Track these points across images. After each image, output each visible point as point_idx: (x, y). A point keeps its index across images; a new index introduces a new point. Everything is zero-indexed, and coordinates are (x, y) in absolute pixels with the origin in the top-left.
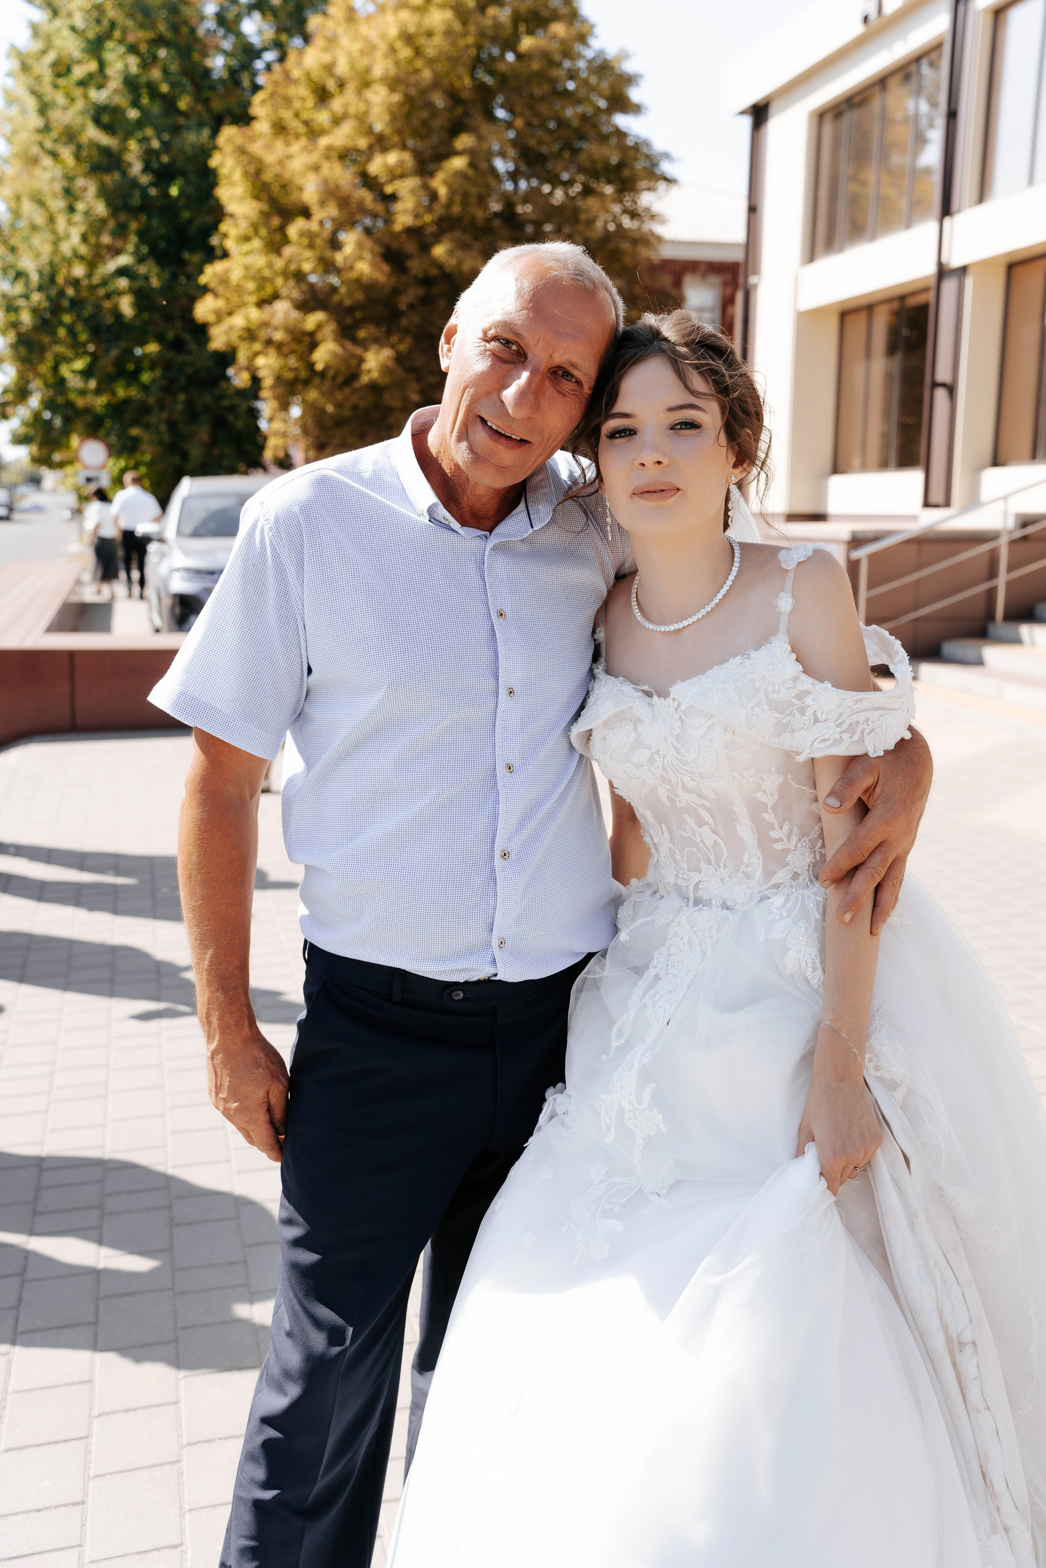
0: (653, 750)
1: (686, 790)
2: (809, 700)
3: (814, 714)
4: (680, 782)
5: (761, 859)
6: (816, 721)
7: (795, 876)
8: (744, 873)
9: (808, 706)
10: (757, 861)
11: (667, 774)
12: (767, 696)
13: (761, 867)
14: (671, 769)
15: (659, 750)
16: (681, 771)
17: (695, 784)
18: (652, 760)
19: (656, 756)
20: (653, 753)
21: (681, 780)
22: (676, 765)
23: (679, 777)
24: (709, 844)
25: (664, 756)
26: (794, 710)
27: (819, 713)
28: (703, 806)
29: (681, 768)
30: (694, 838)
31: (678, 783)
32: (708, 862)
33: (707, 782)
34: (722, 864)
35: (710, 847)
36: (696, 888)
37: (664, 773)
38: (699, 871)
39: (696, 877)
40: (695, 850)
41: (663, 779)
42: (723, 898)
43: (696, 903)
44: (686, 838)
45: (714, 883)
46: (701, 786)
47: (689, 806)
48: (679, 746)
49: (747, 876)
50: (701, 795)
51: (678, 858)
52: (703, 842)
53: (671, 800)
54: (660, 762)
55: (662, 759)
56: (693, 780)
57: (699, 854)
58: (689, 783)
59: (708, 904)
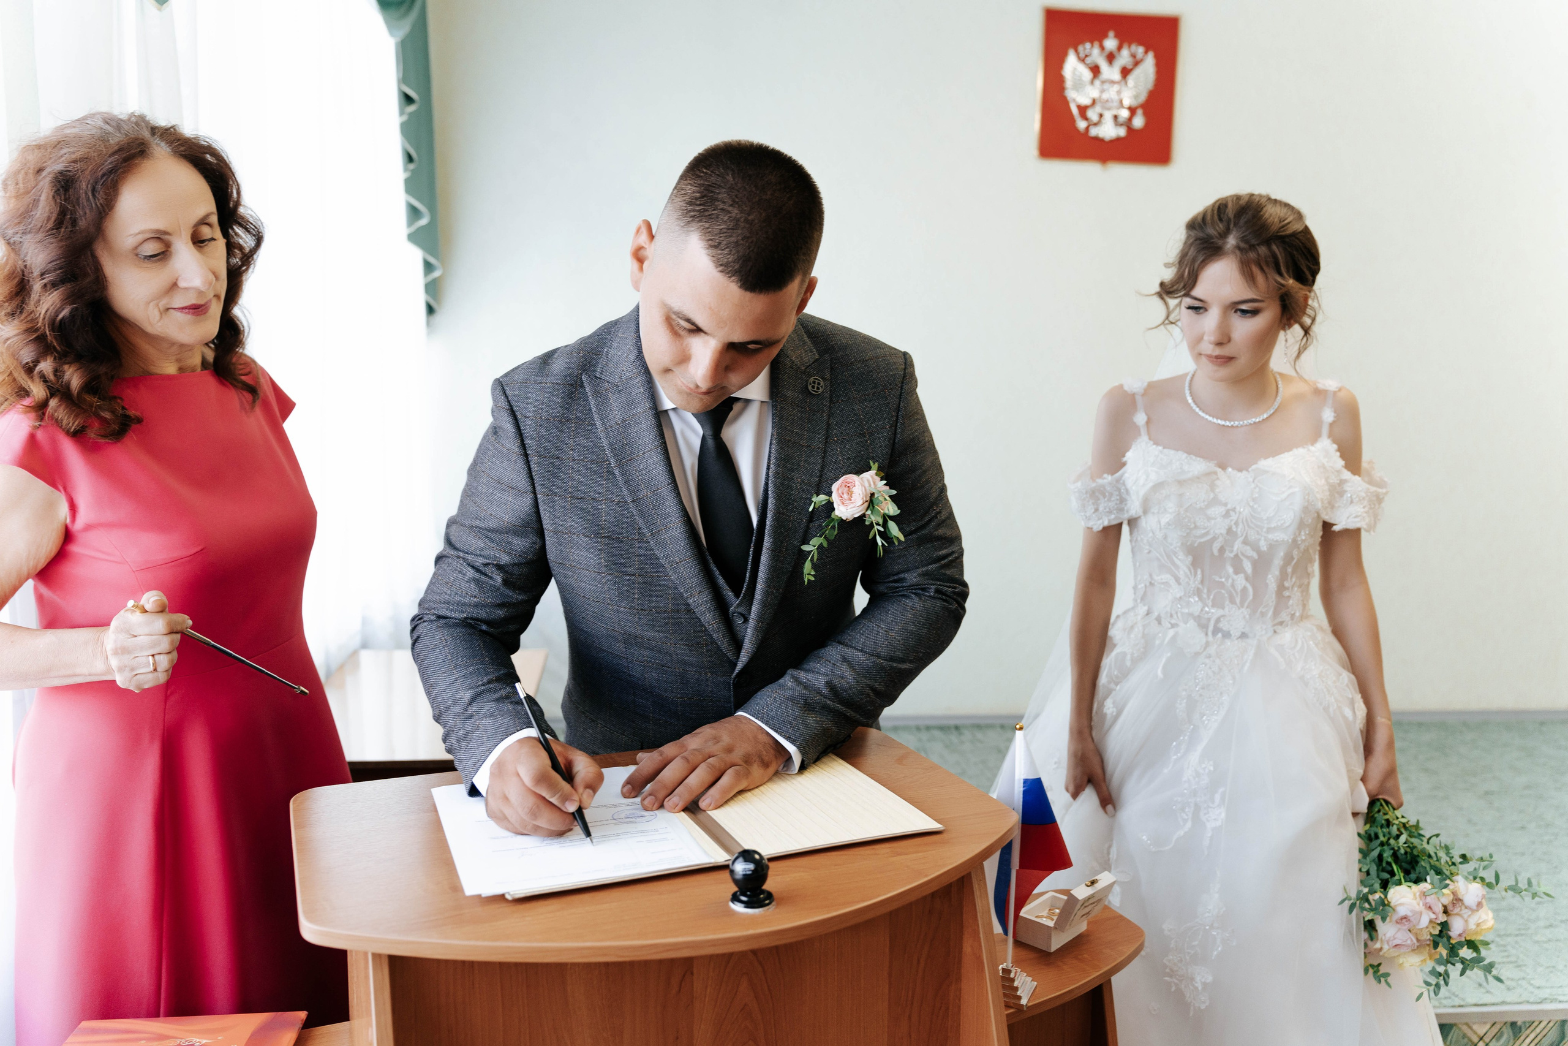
0: (1229, 507)
2: (1346, 486)
4: (1244, 535)
5: (1274, 602)
7: (1293, 616)
8: (1261, 612)
10: (1271, 604)
11: (1237, 527)
13: (1273, 608)
14: (1243, 523)
15: (1235, 508)
16: (1253, 525)
17: (1258, 537)
18: (1227, 515)
19: (1232, 513)
20: (1228, 512)
21: (1247, 533)
22: (1249, 520)
24: (1239, 588)
25: (1240, 513)
26: (1335, 493)
28: (1247, 557)
29: (1252, 522)
30: (1226, 582)
31: (1240, 535)
32: (1232, 602)
33: (1270, 536)
34: (1246, 604)
35: (1239, 591)
36: (1218, 620)
37: (1234, 527)
38: (1223, 608)
39: (1220, 612)
40: (1223, 591)
41: (1229, 531)
42: (1243, 630)
43: (1215, 633)
44: (1218, 581)
45: (1236, 618)
46: (1260, 539)
47: (1236, 556)
48: (1256, 506)
49: (1263, 614)
50: (1255, 548)
51: (1205, 596)
52: (1233, 586)
53: (1222, 550)
54: (1234, 517)
55: (1237, 515)
56: (1258, 533)
57: (1226, 595)
58: (1253, 536)
59: (1227, 635)
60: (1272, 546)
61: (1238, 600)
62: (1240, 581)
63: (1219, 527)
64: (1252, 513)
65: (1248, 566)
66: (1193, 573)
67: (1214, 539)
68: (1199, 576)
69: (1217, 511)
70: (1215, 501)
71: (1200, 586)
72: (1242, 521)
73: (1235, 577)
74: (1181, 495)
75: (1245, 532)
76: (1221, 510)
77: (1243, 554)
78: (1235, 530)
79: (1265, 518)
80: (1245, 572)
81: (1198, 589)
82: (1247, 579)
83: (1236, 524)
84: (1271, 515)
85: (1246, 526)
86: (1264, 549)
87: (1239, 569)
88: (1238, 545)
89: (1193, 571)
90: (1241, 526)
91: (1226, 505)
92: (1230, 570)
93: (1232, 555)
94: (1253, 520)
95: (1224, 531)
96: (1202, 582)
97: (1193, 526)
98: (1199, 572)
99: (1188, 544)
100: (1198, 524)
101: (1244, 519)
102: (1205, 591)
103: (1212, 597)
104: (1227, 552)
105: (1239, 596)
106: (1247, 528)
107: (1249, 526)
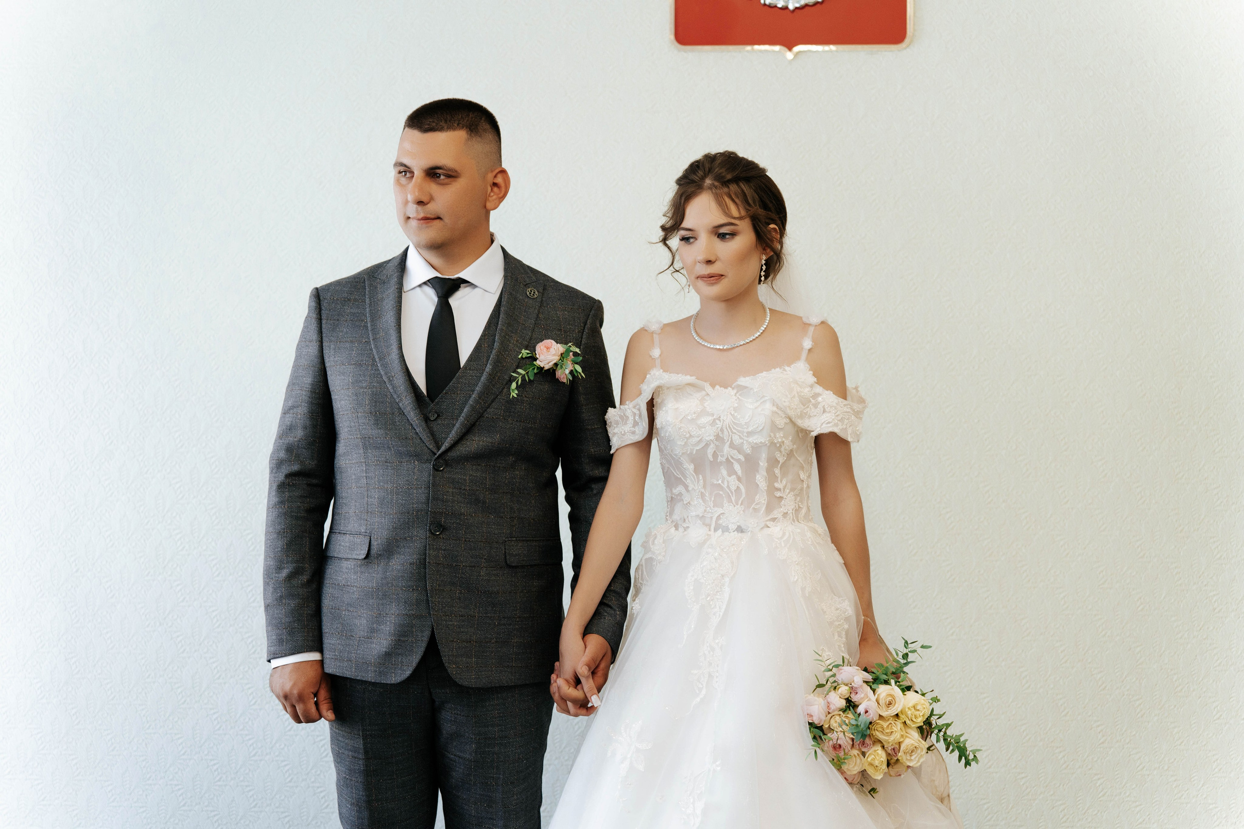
0: (715, 416)
1: (732, 446)
2: (820, 399)
3: (824, 407)
4: (730, 440)
5: (766, 501)
6: (824, 411)
7: (785, 514)
8: (754, 509)
9: (819, 403)
10: (763, 502)
11: (723, 433)
12: (798, 393)
13: (765, 506)
14: (727, 429)
15: (720, 417)
16: (734, 431)
17: (741, 441)
18: (714, 423)
19: (717, 421)
20: (714, 420)
21: (731, 438)
22: (731, 427)
23: (731, 436)
24: (733, 488)
25: (724, 421)
26: (810, 405)
27: (826, 407)
28: (738, 461)
29: (734, 428)
30: (722, 484)
31: (728, 440)
32: (730, 501)
33: (750, 440)
34: (740, 502)
35: (733, 491)
36: (718, 518)
37: (720, 433)
38: (722, 507)
39: (720, 511)
40: (721, 492)
41: (718, 437)
42: (739, 524)
43: (716, 530)
44: (716, 484)
45: (733, 514)
46: (743, 443)
47: (727, 459)
48: (736, 414)
49: (756, 510)
50: (740, 450)
51: (707, 498)
52: (728, 487)
53: (715, 455)
54: (719, 424)
55: (722, 423)
56: (741, 438)
57: (724, 495)
58: (737, 440)
59: (726, 529)
60: (756, 448)
61: (733, 499)
62: (733, 481)
63: (709, 434)
64: (733, 420)
65: (737, 467)
66: (696, 481)
67: (707, 445)
68: (701, 482)
69: (704, 420)
70: (704, 412)
71: (703, 490)
72: (726, 428)
73: (729, 479)
74: (677, 409)
75: (730, 438)
76: (710, 419)
77: (732, 458)
78: (721, 436)
79: (743, 424)
80: (735, 473)
81: (702, 493)
82: (739, 479)
83: (722, 430)
84: (748, 421)
85: (730, 432)
86: (749, 451)
87: (731, 472)
88: (726, 449)
89: (696, 477)
90: (726, 432)
91: (713, 415)
92: (724, 472)
93: (724, 459)
94: (735, 426)
95: (712, 438)
96: (704, 487)
97: (688, 435)
98: (701, 476)
99: (688, 453)
100: (692, 434)
101: (727, 425)
102: (707, 495)
103: (713, 499)
104: (720, 457)
105: (734, 496)
106: (731, 434)
107: (732, 432)
